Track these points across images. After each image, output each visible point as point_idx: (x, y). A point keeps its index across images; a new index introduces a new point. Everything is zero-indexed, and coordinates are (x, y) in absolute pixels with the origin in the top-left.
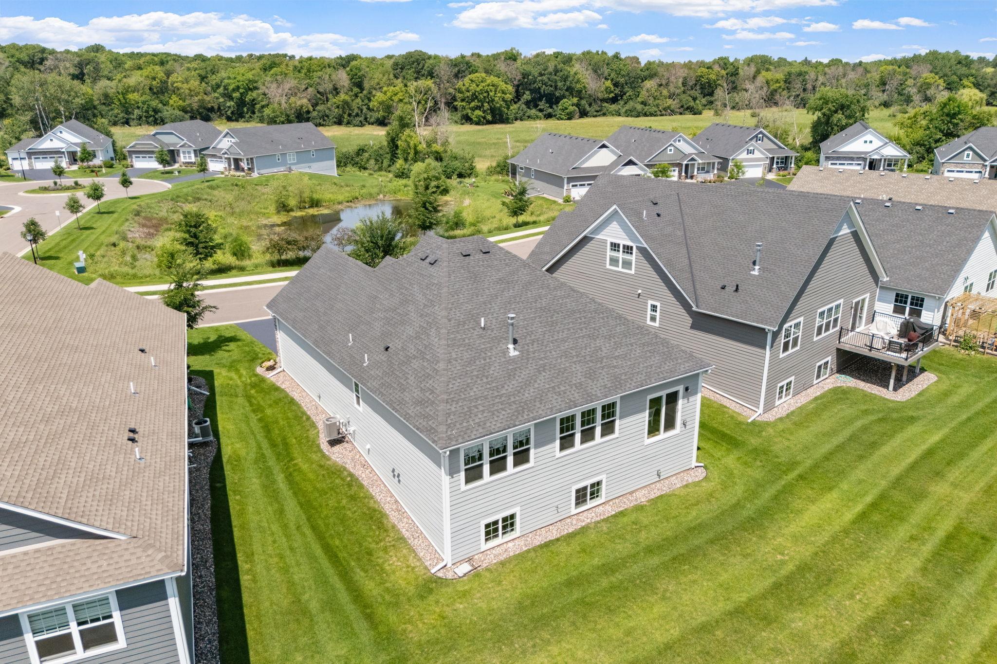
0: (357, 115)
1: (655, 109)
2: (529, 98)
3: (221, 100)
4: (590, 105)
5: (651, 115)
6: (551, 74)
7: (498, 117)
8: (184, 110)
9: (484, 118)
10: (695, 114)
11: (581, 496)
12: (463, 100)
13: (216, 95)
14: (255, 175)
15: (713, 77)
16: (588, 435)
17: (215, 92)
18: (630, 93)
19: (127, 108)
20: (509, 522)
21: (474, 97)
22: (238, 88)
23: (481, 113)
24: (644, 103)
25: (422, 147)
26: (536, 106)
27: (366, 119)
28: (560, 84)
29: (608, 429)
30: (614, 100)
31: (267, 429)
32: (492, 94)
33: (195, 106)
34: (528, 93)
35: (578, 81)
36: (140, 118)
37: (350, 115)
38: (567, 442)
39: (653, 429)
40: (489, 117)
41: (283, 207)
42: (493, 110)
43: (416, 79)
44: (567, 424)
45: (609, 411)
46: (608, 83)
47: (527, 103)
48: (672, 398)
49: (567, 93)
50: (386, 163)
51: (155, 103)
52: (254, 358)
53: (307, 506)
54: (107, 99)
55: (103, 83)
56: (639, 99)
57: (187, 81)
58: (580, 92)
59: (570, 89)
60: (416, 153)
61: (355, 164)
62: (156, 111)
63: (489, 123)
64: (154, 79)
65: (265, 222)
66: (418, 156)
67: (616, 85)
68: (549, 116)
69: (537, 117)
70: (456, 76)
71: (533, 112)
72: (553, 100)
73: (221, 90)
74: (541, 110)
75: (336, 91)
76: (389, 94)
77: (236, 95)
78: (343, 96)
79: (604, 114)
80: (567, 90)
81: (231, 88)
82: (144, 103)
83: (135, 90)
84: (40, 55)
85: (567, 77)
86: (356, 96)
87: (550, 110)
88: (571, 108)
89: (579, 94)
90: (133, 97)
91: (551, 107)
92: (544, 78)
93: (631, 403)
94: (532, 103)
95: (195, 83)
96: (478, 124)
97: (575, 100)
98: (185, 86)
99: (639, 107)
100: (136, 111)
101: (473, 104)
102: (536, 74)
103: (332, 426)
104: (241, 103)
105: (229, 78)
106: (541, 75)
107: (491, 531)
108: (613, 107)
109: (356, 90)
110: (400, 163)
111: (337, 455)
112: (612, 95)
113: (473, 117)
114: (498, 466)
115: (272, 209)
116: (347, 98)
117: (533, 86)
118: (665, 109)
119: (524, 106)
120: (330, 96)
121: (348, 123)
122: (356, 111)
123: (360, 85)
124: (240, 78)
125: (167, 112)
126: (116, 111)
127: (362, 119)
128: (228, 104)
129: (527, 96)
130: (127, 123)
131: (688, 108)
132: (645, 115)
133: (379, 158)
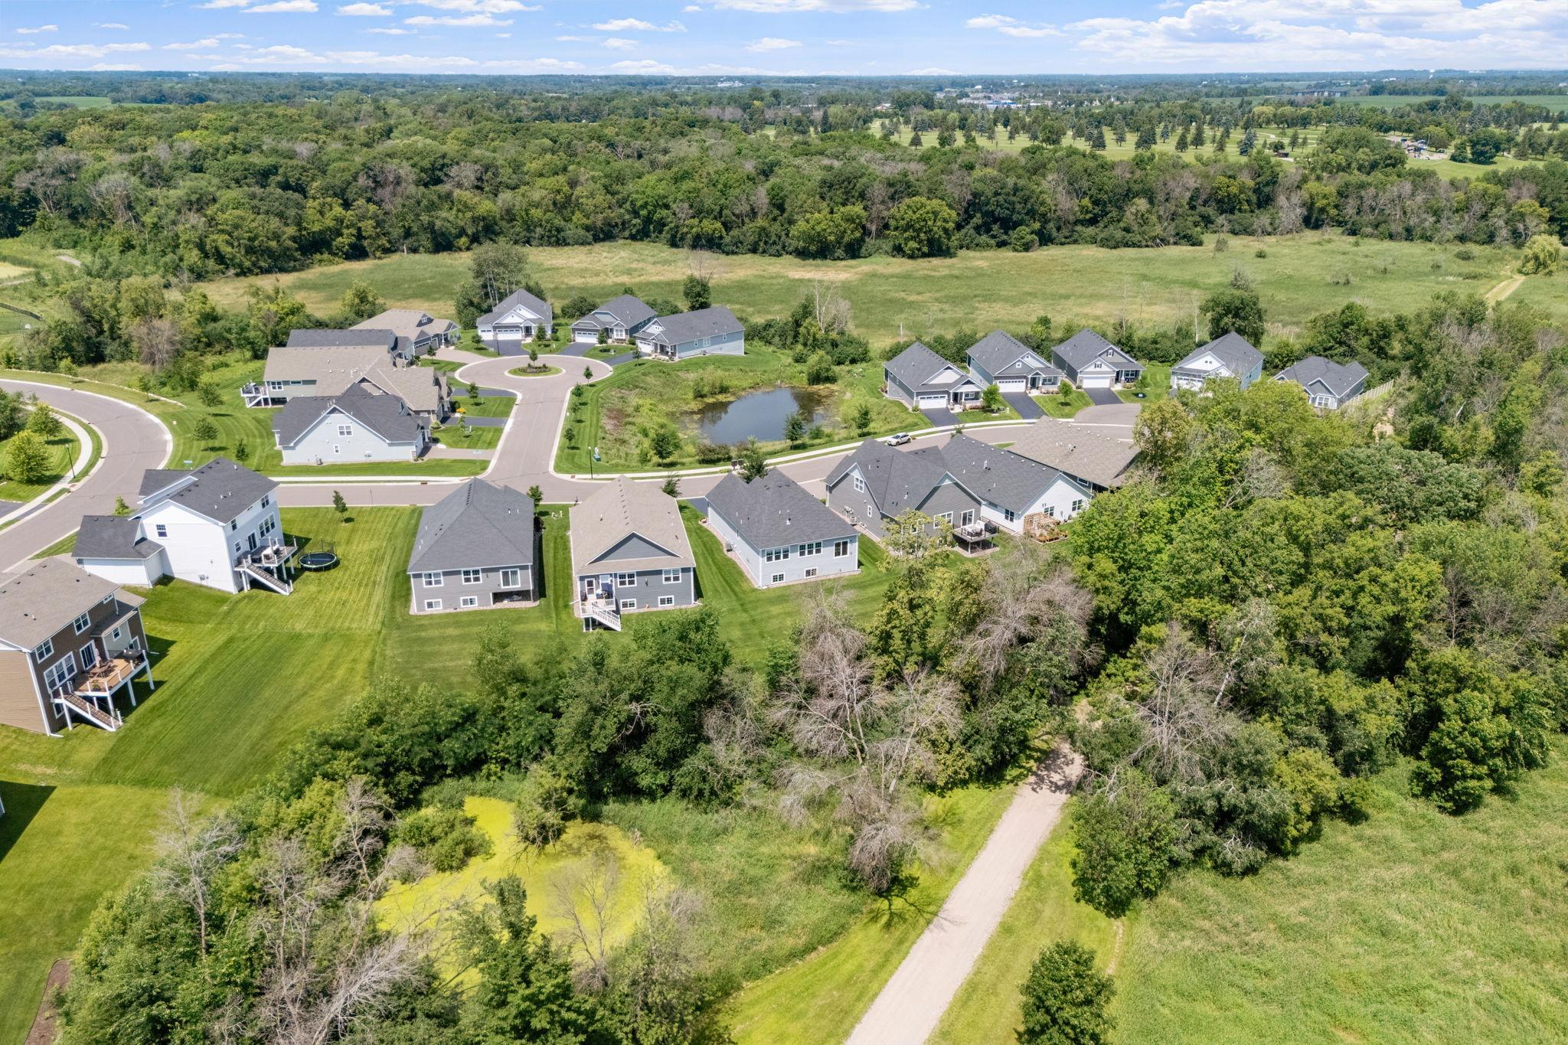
0: (774, 243)
1: (1138, 237)
2: (980, 222)
3: (627, 217)
4: (1059, 229)
5: (1134, 245)
6: (1008, 194)
7: (936, 249)
8: (587, 229)
9: (919, 250)
10: (1193, 245)
11: (808, 573)
12: (896, 229)
13: (622, 211)
14: (676, 359)
15: (1234, 190)
16: (810, 552)
17: (620, 206)
18: (1114, 214)
19: (529, 226)
20: (781, 577)
21: (909, 226)
22: (646, 203)
23: (916, 245)
24: (1127, 230)
25: (820, 335)
26: (988, 230)
27: (784, 247)
28: (1018, 206)
29: (818, 551)
30: (1093, 222)
31: (705, 545)
32: (930, 223)
33: (599, 224)
34: (978, 215)
35: (1043, 203)
36: (542, 237)
37: (766, 243)
38: (802, 554)
39: (838, 554)
40: (925, 249)
41: (699, 395)
42: (931, 242)
43: (844, 205)
44: (802, 547)
45: (818, 545)
46: (1086, 201)
47: (977, 229)
48: (845, 544)
49: (1026, 218)
50: (790, 340)
51: (558, 222)
52: (697, 517)
53: (718, 568)
54: (510, 215)
55: (506, 196)
56: (1122, 225)
57: (592, 195)
58: (1044, 215)
59: (1032, 213)
60: (815, 339)
61: (761, 338)
62: (559, 230)
63: (925, 255)
64: (558, 192)
65: (686, 408)
66: (816, 344)
67: (1096, 202)
68: (1002, 244)
69: (988, 246)
70: (892, 198)
71: (984, 238)
72: (1008, 225)
73: (628, 205)
74: (994, 237)
75: (753, 213)
76: (812, 222)
77: (644, 212)
78: (760, 222)
79: (1075, 242)
80: (1027, 214)
81: (639, 204)
82: (548, 222)
83: (537, 206)
84: (441, 162)
85: (1029, 197)
86: (775, 219)
87: (1005, 237)
88: (1029, 237)
89: (1044, 219)
90: (536, 213)
91: (1006, 233)
92: (1001, 198)
93: (828, 543)
94: (984, 228)
95: (601, 198)
96: (912, 257)
97: (1037, 226)
98: (590, 201)
99: (1119, 234)
100: (539, 230)
101: (906, 235)
102: (989, 194)
103: (728, 545)
104: (648, 220)
105: (637, 192)
106: (996, 194)
107: (775, 579)
108: (1090, 230)
109: (776, 212)
110: (799, 347)
111: (729, 554)
112: (1088, 216)
113: (906, 249)
114: (778, 558)
115: (691, 395)
116: (765, 224)
117: (985, 209)
118: (1154, 239)
119: (972, 231)
120: (747, 220)
121: (764, 252)
122: (774, 238)
123: (781, 208)
124: (648, 191)
125: (571, 230)
126: (518, 229)
127: (779, 247)
128: (634, 222)
129: (977, 219)
130: (528, 242)
131: (1185, 237)
132: (1127, 245)
133: (783, 335)
